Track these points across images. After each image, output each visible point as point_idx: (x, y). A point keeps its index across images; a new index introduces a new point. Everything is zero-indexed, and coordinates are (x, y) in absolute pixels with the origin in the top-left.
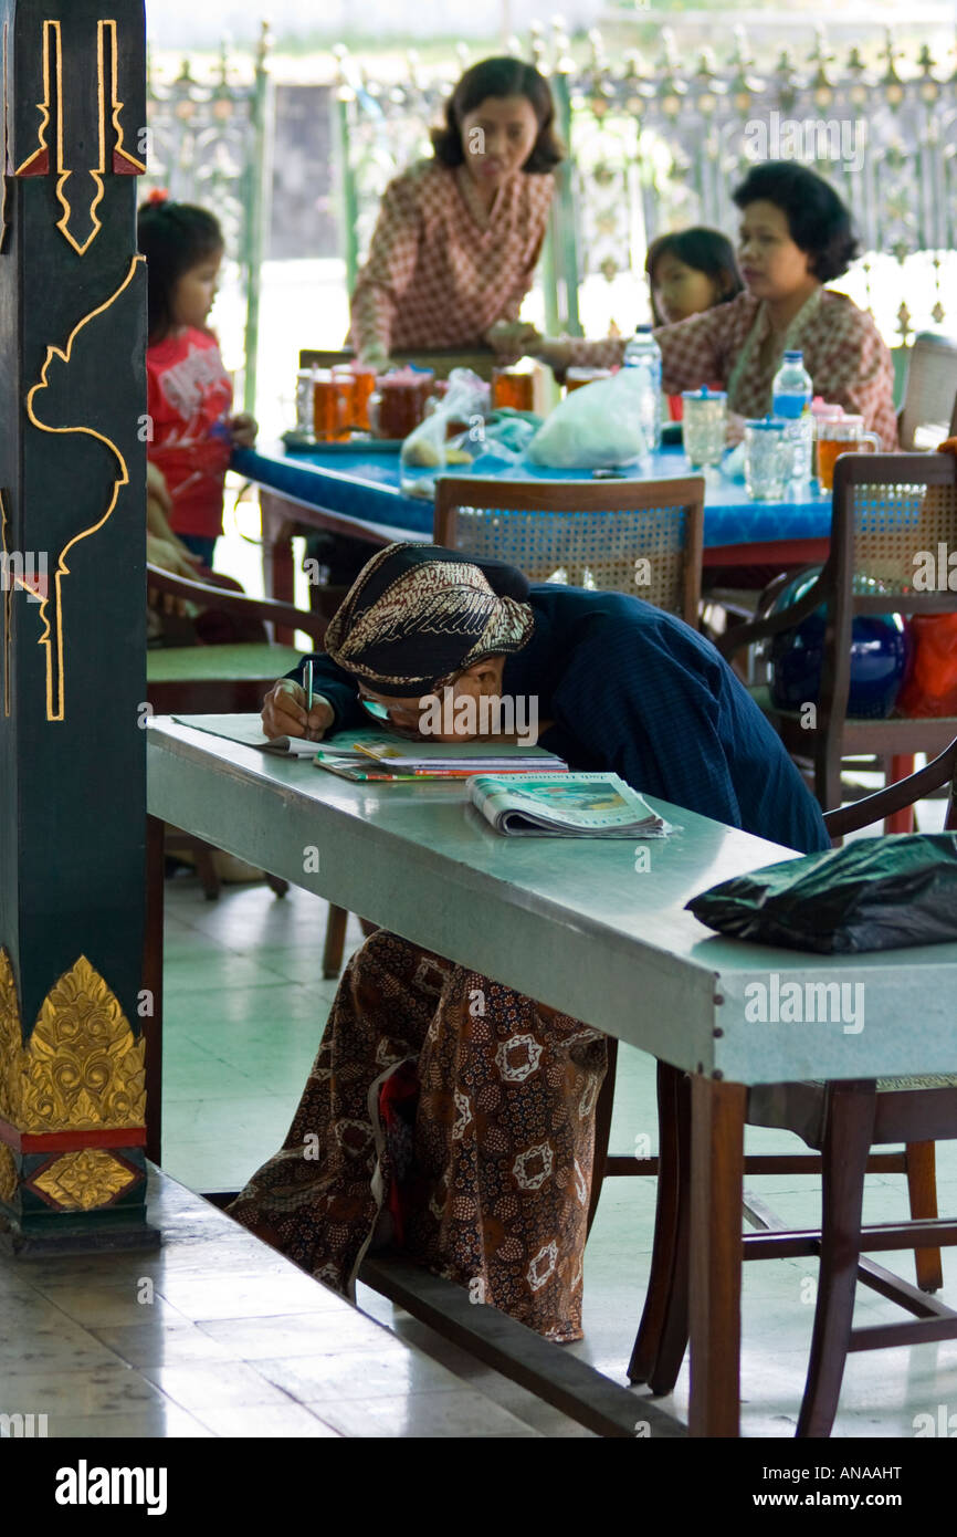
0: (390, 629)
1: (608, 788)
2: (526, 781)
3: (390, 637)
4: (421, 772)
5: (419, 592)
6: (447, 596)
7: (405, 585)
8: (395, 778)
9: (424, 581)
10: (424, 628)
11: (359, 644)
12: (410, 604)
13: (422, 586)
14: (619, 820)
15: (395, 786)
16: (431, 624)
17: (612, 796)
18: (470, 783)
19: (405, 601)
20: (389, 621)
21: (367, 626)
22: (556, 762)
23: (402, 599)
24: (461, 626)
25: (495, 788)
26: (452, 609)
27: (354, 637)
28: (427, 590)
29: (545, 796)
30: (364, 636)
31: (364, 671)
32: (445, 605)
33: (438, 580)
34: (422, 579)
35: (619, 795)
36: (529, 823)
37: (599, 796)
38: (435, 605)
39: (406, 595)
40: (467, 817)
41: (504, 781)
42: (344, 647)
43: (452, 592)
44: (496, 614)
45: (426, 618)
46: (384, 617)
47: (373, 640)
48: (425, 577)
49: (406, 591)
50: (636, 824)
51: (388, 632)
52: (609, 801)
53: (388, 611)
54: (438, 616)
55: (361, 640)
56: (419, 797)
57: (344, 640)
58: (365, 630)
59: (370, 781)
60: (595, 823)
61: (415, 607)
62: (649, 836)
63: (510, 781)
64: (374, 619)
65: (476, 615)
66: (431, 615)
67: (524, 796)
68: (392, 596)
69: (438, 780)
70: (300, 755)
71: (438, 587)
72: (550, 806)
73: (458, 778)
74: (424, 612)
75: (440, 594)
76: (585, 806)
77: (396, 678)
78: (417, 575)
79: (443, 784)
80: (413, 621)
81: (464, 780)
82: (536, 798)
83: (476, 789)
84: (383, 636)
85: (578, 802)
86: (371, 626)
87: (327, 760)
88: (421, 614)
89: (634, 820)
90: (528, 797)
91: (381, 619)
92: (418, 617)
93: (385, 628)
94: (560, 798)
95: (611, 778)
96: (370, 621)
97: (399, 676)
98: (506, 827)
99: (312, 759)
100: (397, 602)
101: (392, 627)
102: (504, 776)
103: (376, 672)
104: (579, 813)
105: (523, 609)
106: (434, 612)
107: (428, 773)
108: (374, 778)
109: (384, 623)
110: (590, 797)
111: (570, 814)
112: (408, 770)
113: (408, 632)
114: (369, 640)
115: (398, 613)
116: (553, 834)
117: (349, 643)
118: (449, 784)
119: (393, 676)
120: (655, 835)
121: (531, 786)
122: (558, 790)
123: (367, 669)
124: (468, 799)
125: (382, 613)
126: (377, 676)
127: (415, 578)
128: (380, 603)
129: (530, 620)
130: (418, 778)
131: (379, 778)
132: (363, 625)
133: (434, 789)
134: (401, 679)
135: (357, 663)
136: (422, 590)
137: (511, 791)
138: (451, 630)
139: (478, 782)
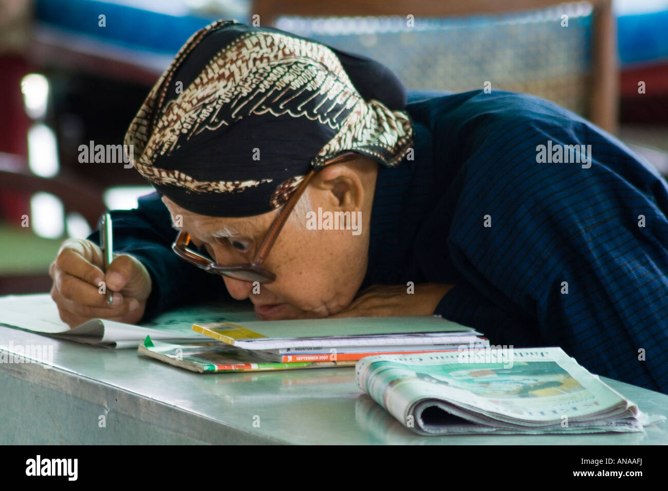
0: (212, 114)
1: (553, 368)
2: (438, 362)
3: (214, 124)
4: (290, 358)
5: (251, 63)
6: (290, 67)
7: (231, 55)
8: (254, 367)
9: (258, 49)
10: (259, 109)
11: (171, 137)
12: (238, 78)
13: (254, 55)
14: (575, 409)
15: (255, 378)
16: (268, 103)
17: (559, 378)
18: (362, 368)
19: (232, 75)
20: (211, 103)
21: (181, 112)
22: (471, 337)
23: (227, 73)
24: (310, 107)
25: (398, 372)
26: (295, 85)
27: (164, 128)
28: (261, 59)
29: (470, 381)
30: (177, 126)
31: (179, 179)
32: (286, 79)
33: (276, 49)
34: (255, 46)
35: (569, 376)
36: (452, 415)
37: (542, 379)
38: (273, 77)
39: (234, 68)
40: (360, 414)
41: (408, 363)
42: (150, 144)
43: (296, 63)
44: (359, 113)
45: (261, 95)
46: (204, 98)
47: (189, 131)
48: (258, 44)
49: (232, 62)
50: (601, 413)
51: (209, 118)
52: (558, 384)
53: (209, 89)
54: (277, 93)
55: (173, 131)
56: (289, 392)
57: (150, 133)
58: (179, 117)
59: (220, 373)
60: (542, 413)
61: (245, 81)
62: (619, 429)
63: (418, 363)
64: (190, 102)
65: (330, 103)
66: (267, 91)
67: (439, 382)
68: (214, 69)
69: (312, 368)
70: (119, 344)
71: (276, 57)
72: (477, 394)
73: (346, 365)
74: (258, 87)
75: (280, 65)
76: (524, 392)
77: (222, 183)
78: (247, 42)
79: (322, 373)
80: (243, 99)
81: (353, 367)
82: (455, 384)
83: (372, 376)
84: (203, 124)
85: (514, 387)
86: (185, 111)
87: (158, 349)
88: (254, 90)
89: (596, 409)
90: (446, 383)
91: (199, 101)
92: (249, 94)
93: (205, 113)
94: (488, 383)
95: (555, 354)
96: (185, 105)
97: (226, 180)
98: (421, 423)
99: (135, 348)
100: (221, 77)
101: (215, 109)
102: (408, 357)
103: (196, 178)
104: (519, 402)
105: (398, 118)
106: (272, 86)
107: (299, 359)
108: (226, 368)
109: (204, 106)
110: (530, 380)
111: (506, 403)
112: (271, 356)
113: (237, 115)
114: (185, 131)
115: (222, 91)
116: (485, 430)
117: (156, 137)
118: (330, 373)
119: (217, 181)
120: (626, 428)
121: (447, 369)
122: (484, 373)
123: (183, 176)
124: (360, 391)
125: (200, 93)
126: (197, 183)
127: (244, 45)
128: (198, 81)
129: (407, 131)
130: (287, 366)
131: (233, 368)
132: (176, 110)
133: (309, 381)
134: (229, 184)
135: (169, 169)
136: (255, 60)
137: (421, 376)
138: (296, 112)
139: (374, 366)
